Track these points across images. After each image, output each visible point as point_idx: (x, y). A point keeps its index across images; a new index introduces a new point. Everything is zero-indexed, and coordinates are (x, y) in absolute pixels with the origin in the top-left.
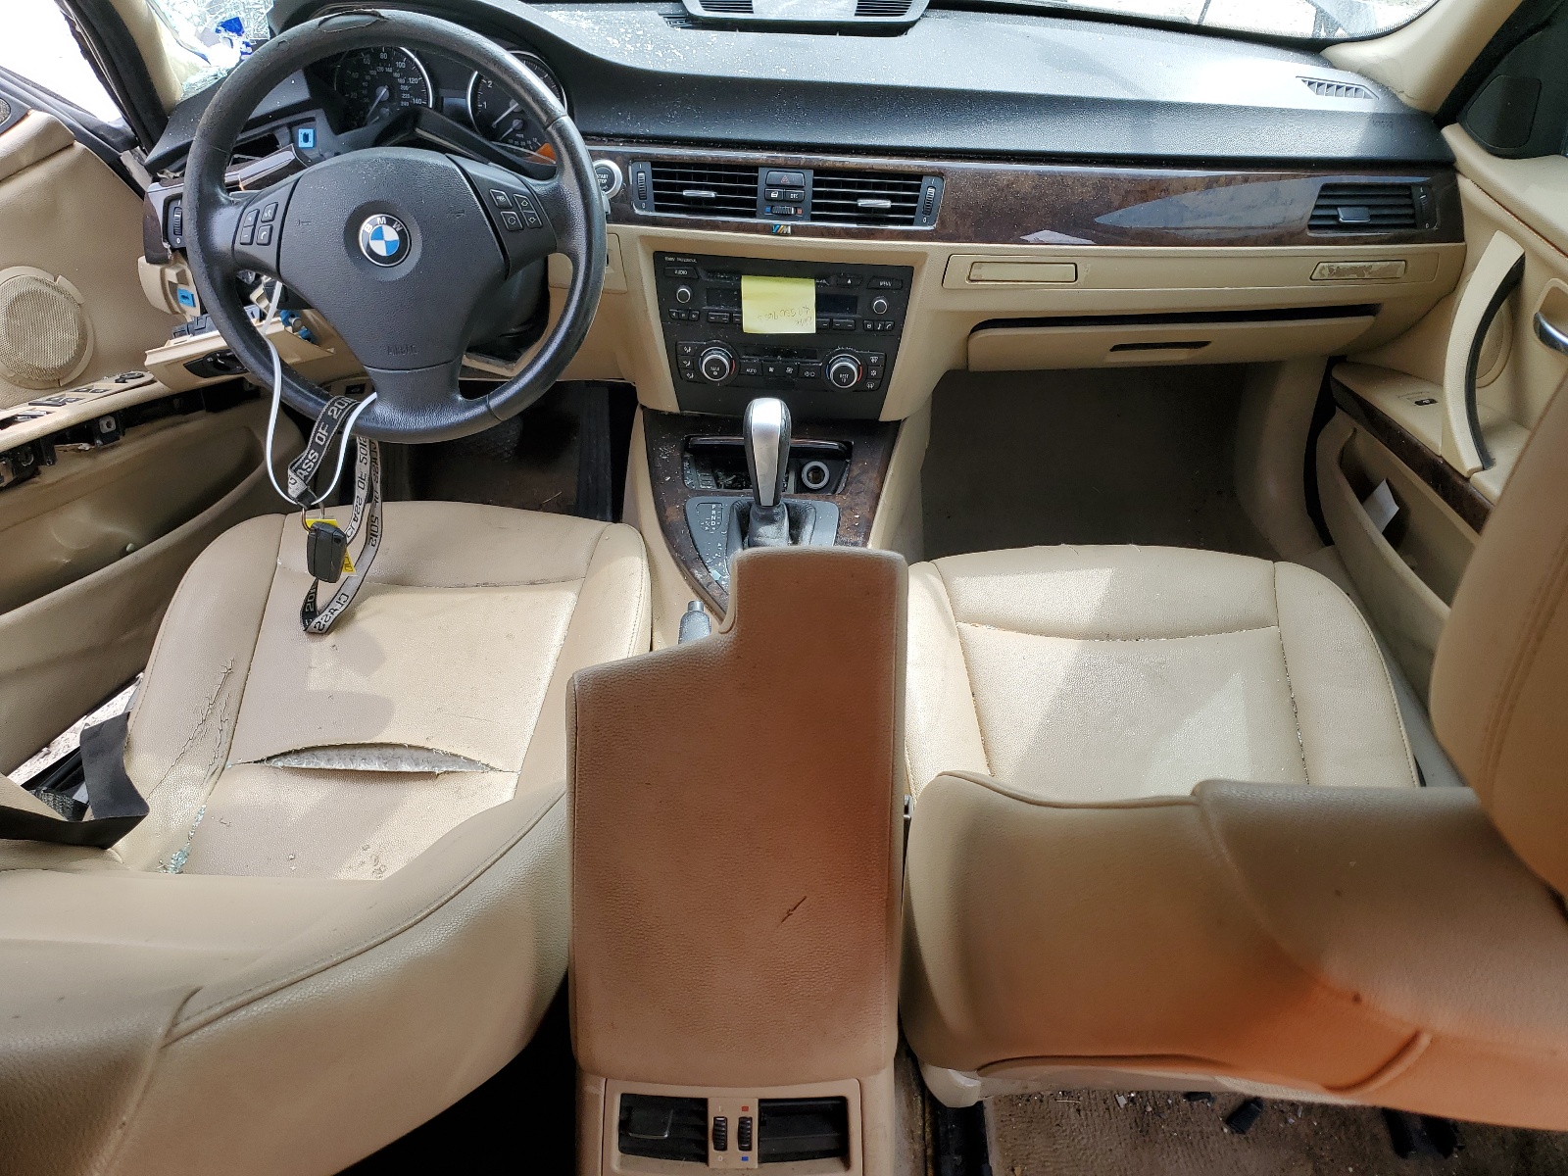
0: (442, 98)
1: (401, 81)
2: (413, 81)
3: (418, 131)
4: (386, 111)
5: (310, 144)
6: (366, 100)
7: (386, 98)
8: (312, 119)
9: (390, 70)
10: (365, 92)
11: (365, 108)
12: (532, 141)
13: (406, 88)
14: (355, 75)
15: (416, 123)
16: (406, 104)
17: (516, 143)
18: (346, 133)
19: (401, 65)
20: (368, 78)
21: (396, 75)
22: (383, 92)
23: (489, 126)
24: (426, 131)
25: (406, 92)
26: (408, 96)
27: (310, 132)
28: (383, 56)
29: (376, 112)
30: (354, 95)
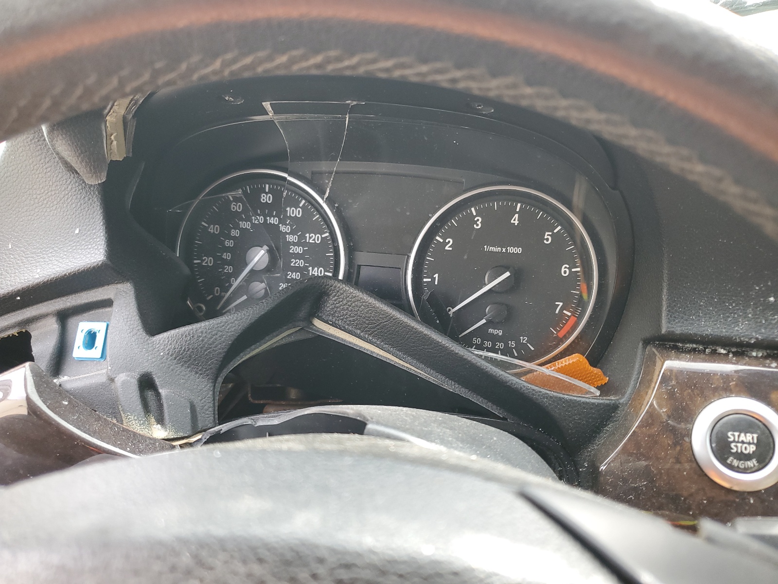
0: (359, 266)
1: (291, 238)
2: (314, 238)
3: (318, 323)
4: (259, 287)
5: (96, 353)
6: (229, 269)
7: (263, 266)
8: (107, 303)
9: (274, 221)
10: (227, 256)
11: (224, 283)
12: (518, 342)
13: (299, 250)
14: (214, 229)
15: (316, 311)
16: (296, 276)
17: (488, 344)
18: (173, 332)
19: (295, 212)
20: (235, 233)
21: (283, 228)
22: (259, 257)
23: (442, 314)
24: (334, 325)
25: (297, 256)
26: (301, 263)
27: (99, 327)
28: (267, 198)
29: (243, 289)
30: (208, 261)
